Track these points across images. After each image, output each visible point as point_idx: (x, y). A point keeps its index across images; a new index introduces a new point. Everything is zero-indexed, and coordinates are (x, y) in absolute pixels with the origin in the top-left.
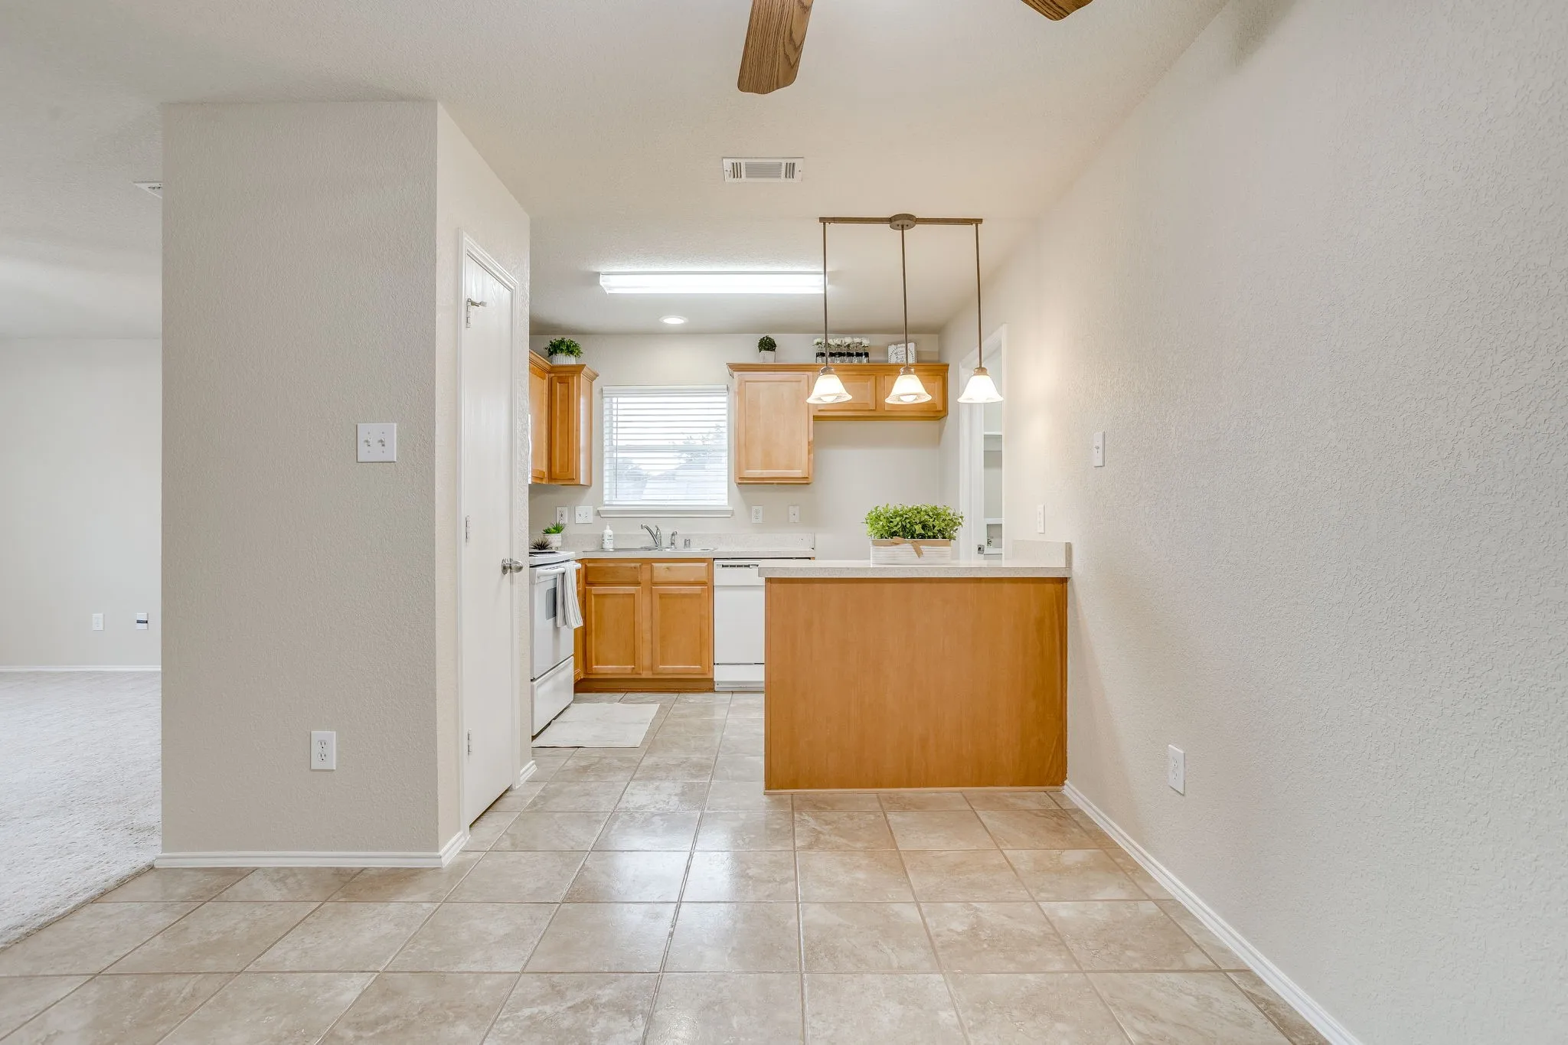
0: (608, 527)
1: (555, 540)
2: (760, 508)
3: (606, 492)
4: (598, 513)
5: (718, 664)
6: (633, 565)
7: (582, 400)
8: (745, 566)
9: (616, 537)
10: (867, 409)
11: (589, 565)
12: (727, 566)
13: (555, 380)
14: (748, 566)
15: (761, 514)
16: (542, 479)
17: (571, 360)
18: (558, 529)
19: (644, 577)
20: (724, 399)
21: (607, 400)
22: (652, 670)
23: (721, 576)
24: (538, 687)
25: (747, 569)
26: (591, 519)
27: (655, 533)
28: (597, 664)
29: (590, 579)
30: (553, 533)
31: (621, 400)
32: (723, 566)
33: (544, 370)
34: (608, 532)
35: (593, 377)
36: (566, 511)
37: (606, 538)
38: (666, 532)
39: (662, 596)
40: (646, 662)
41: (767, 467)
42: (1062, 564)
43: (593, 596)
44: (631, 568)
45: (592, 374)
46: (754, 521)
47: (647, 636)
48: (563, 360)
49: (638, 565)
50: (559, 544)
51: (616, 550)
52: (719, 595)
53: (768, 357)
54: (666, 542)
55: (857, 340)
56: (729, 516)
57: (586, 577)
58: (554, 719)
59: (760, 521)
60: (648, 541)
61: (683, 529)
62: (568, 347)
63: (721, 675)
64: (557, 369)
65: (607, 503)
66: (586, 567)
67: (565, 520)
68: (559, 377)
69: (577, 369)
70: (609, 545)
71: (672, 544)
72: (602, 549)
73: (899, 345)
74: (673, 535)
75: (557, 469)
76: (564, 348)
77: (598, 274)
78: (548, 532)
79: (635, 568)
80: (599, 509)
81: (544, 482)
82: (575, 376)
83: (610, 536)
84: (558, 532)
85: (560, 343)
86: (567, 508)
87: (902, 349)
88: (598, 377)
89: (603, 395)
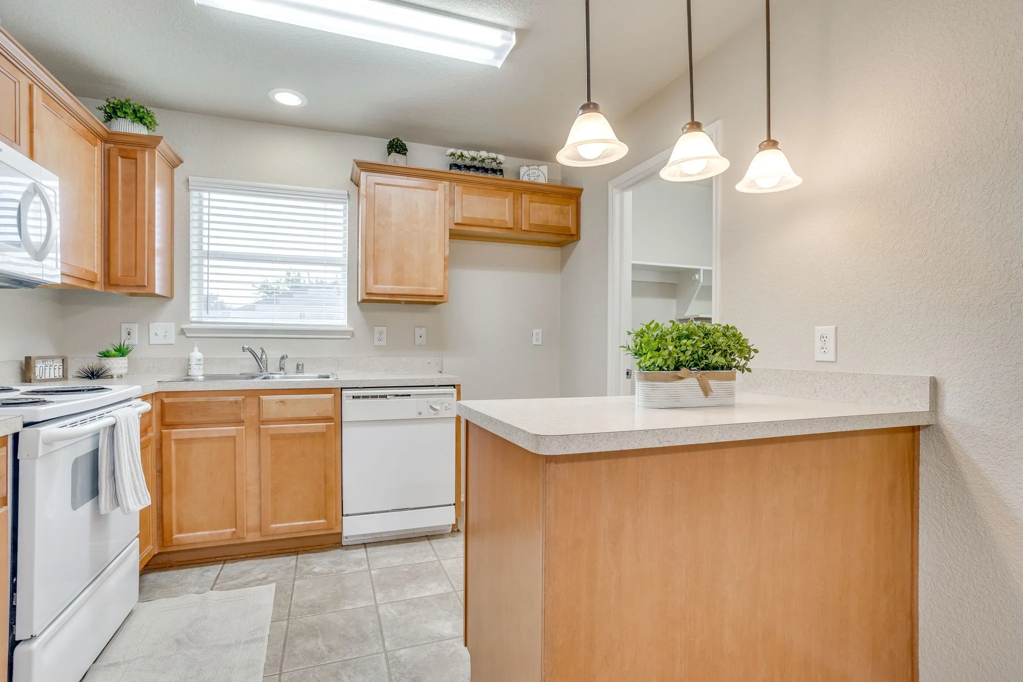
0: (196, 349)
1: (117, 365)
2: (384, 329)
3: (193, 306)
4: (183, 332)
5: (347, 515)
6: (232, 399)
7: (158, 191)
8: (381, 397)
9: (207, 361)
10: (506, 227)
11: (166, 400)
12: (359, 397)
13: (114, 153)
14: (385, 397)
15: (384, 336)
16: (93, 283)
17: (140, 130)
18: (122, 352)
19: (249, 413)
20: (343, 206)
21: (195, 194)
22: (261, 530)
23: (352, 409)
25: (385, 399)
26: (172, 338)
27: (260, 357)
28: (180, 531)
29: (168, 420)
30: (114, 356)
31: (213, 196)
32: (355, 397)
34: (197, 354)
35: (174, 163)
36: (135, 328)
37: (193, 362)
38: (273, 355)
39: (274, 437)
40: (252, 520)
41: (399, 282)
42: (923, 405)
43: (173, 442)
44: (231, 402)
45: (172, 156)
46: (377, 343)
47: (253, 489)
48: (125, 126)
49: (240, 398)
50: (124, 371)
51: (209, 378)
52: (348, 433)
53: (398, 160)
54: (273, 366)
55: (493, 155)
56: (349, 337)
57: (162, 415)
59: (384, 343)
60: (250, 365)
61: (295, 352)
62: (135, 112)
63: (352, 528)
64: (118, 138)
65: (194, 319)
66: (162, 403)
67: (135, 340)
68: (120, 150)
69: (150, 143)
70: (197, 372)
71: (281, 369)
72: (188, 379)
73: (531, 167)
74: (283, 358)
75: (118, 271)
76: (130, 111)
78: (106, 355)
79: (236, 402)
80: (184, 326)
81: (97, 288)
82: (147, 153)
83: (199, 360)
84: (123, 355)
85: (122, 105)
86: (137, 325)
87: (534, 171)
88: (182, 162)
89: (190, 187)
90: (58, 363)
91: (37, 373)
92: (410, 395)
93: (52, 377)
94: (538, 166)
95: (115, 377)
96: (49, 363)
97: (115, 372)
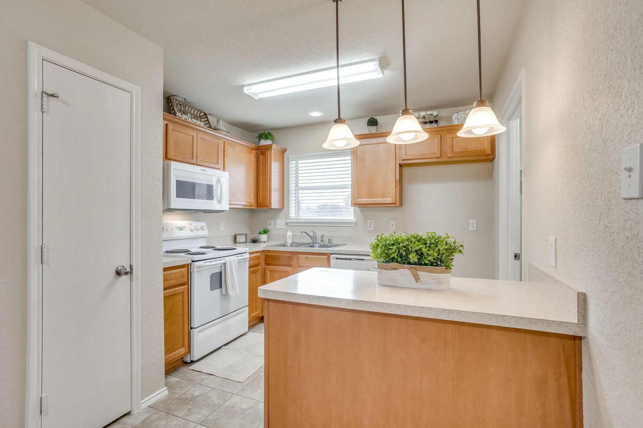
0: (289, 231)
1: (264, 237)
2: (372, 221)
4: (287, 223)
6: (288, 255)
7: (275, 163)
9: (293, 236)
10: (436, 157)
11: (267, 254)
12: (339, 259)
13: (259, 154)
14: (350, 259)
15: (372, 225)
16: (252, 206)
17: (269, 142)
19: (294, 262)
20: (350, 158)
21: (291, 163)
24: (200, 332)
25: (350, 261)
26: (283, 226)
27: (312, 235)
29: (268, 262)
30: (263, 234)
31: (300, 162)
32: (337, 259)
33: (254, 149)
34: (289, 233)
35: (283, 151)
36: (272, 222)
37: (288, 237)
38: (318, 235)
43: (268, 272)
45: (280, 149)
46: (369, 229)
48: (263, 142)
49: (290, 255)
50: (266, 240)
53: (373, 129)
54: (318, 240)
55: (429, 112)
56: (355, 226)
57: (265, 260)
58: (225, 345)
59: (372, 229)
60: (310, 239)
62: (266, 135)
64: (261, 148)
65: (292, 218)
66: (266, 256)
67: (272, 227)
68: (261, 152)
69: (269, 147)
70: (289, 241)
71: (322, 241)
73: (460, 113)
74: (322, 236)
75: (261, 201)
77: (243, 86)
78: (260, 233)
79: (289, 257)
80: (287, 221)
81: (253, 208)
82: (269, 151)
83: (290, 236)
84: (265, 233)
85: (262, 134)
86: (272, 220)
87: (461, 115)
88: (286, 150)
89: (289, 160)
90: (244, 237)
91: (238, 240)
92: (364, 260)
93: (242, 241)
94: (464, 111)
95: (263, 242)
96: (241, 236)
97: (263, 240)
